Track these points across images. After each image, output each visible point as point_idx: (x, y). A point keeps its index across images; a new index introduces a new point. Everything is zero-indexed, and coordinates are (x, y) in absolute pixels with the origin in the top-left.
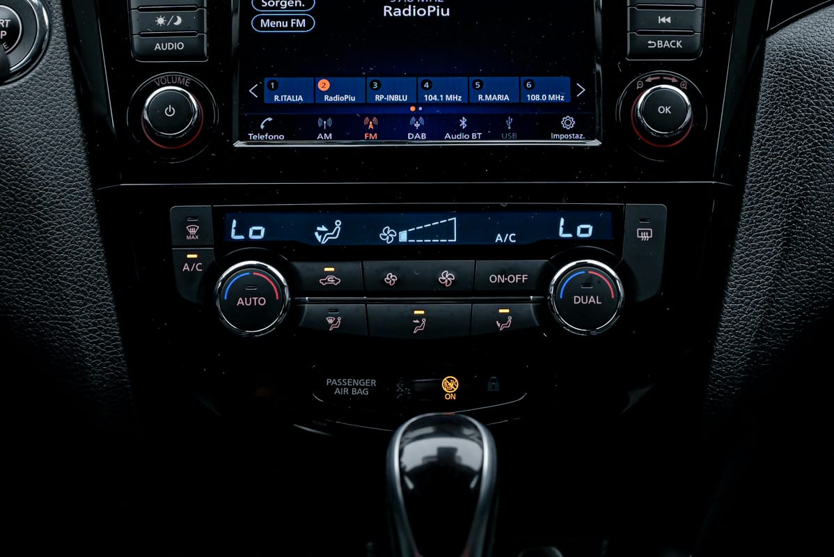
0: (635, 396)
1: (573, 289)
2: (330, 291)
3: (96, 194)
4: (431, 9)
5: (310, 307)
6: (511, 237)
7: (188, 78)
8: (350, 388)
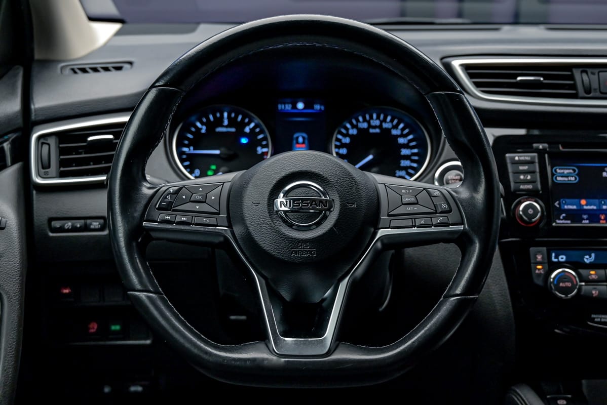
2: (594, 281)
5: (586, 287)
7: (535, 198)
8: (601, 318)
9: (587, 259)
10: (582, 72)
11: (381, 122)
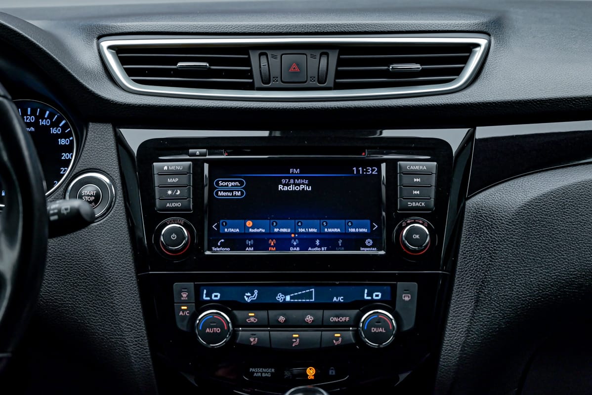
0: (403, 377)
1: (371, 325)
2: (252, 325)
3: (138, 277)
4: (302, 187)
5: (242, 334)
6: (341, 299)
7: (183, 220)
8: (262, 373)
9: (248, 298)
10: (260, 55)
11: (37, 119)
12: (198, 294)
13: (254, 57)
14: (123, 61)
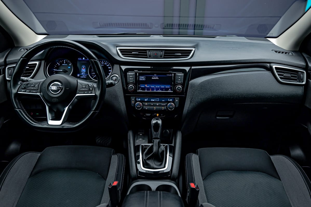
0: (176, 116)
1: (170, 106)
2: (146, 105)
3: (124, 96)
4: (157, 78)
5: (144, 107)
6: (164, 101)
7: (133, 84)
8: (148, 115)
9: (146, 100)
10: (149, 51)
11: (104, 63)
12: (136, 99)
13: (147, 51)
14: (121, 52)
